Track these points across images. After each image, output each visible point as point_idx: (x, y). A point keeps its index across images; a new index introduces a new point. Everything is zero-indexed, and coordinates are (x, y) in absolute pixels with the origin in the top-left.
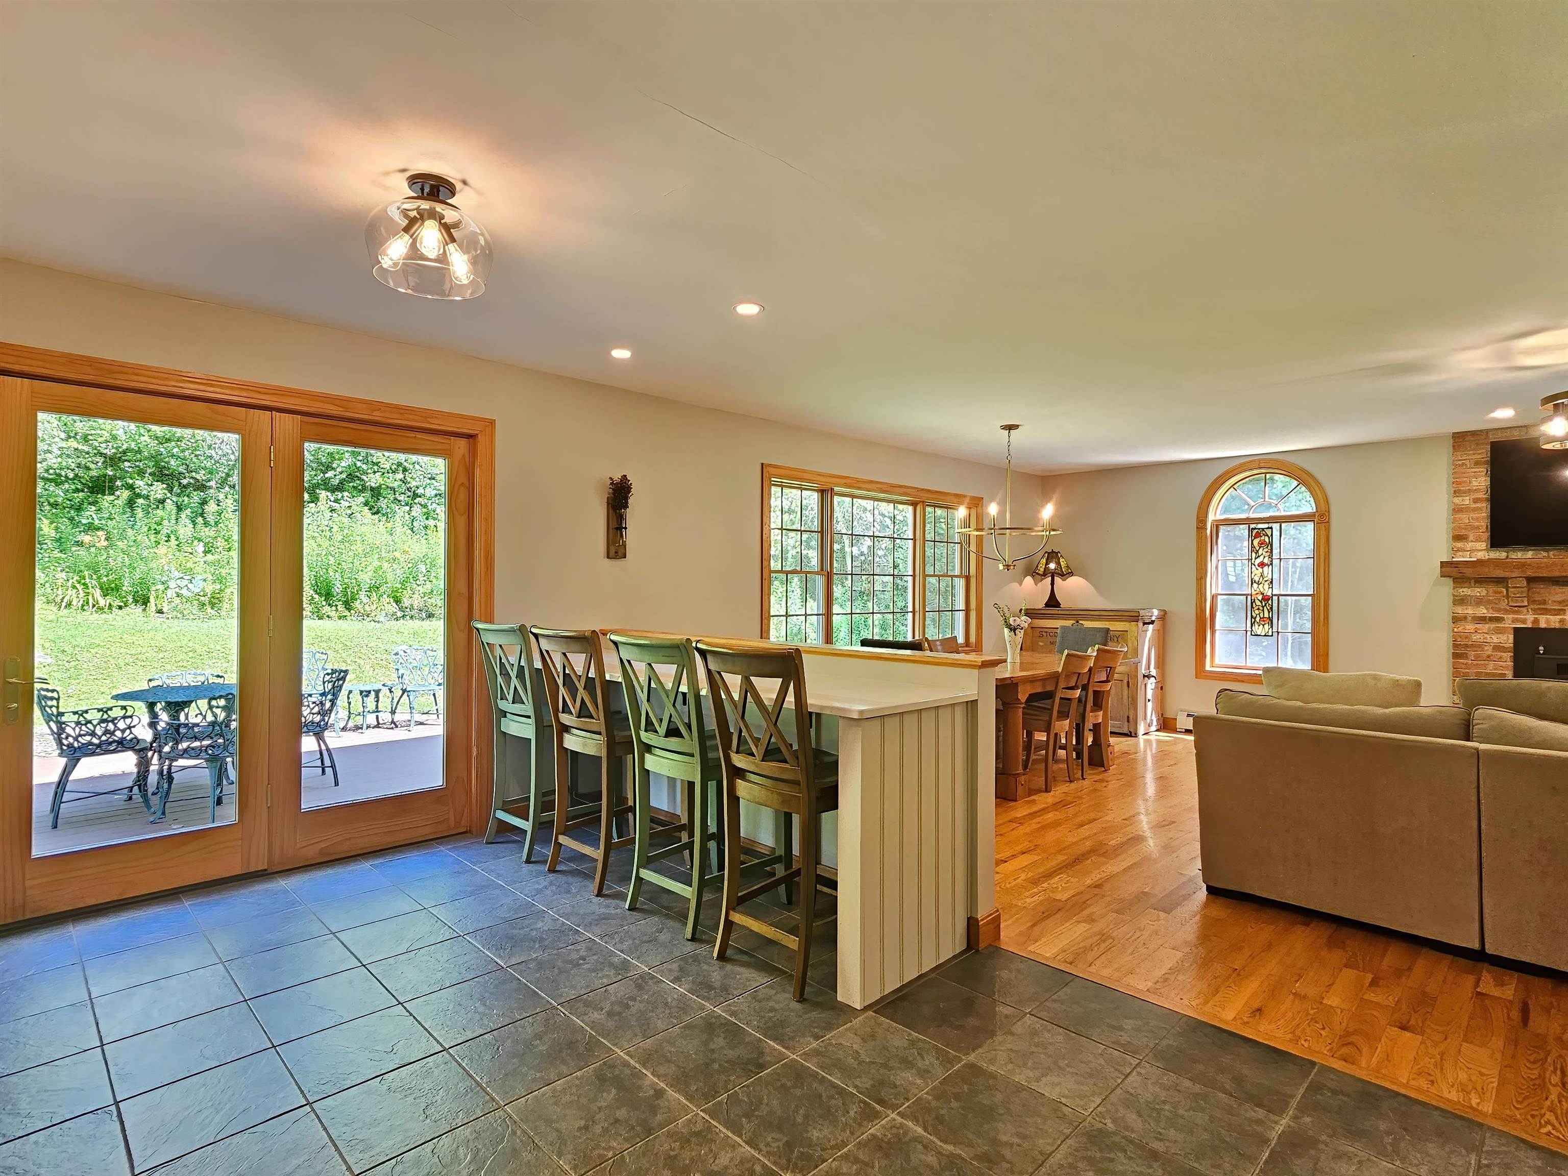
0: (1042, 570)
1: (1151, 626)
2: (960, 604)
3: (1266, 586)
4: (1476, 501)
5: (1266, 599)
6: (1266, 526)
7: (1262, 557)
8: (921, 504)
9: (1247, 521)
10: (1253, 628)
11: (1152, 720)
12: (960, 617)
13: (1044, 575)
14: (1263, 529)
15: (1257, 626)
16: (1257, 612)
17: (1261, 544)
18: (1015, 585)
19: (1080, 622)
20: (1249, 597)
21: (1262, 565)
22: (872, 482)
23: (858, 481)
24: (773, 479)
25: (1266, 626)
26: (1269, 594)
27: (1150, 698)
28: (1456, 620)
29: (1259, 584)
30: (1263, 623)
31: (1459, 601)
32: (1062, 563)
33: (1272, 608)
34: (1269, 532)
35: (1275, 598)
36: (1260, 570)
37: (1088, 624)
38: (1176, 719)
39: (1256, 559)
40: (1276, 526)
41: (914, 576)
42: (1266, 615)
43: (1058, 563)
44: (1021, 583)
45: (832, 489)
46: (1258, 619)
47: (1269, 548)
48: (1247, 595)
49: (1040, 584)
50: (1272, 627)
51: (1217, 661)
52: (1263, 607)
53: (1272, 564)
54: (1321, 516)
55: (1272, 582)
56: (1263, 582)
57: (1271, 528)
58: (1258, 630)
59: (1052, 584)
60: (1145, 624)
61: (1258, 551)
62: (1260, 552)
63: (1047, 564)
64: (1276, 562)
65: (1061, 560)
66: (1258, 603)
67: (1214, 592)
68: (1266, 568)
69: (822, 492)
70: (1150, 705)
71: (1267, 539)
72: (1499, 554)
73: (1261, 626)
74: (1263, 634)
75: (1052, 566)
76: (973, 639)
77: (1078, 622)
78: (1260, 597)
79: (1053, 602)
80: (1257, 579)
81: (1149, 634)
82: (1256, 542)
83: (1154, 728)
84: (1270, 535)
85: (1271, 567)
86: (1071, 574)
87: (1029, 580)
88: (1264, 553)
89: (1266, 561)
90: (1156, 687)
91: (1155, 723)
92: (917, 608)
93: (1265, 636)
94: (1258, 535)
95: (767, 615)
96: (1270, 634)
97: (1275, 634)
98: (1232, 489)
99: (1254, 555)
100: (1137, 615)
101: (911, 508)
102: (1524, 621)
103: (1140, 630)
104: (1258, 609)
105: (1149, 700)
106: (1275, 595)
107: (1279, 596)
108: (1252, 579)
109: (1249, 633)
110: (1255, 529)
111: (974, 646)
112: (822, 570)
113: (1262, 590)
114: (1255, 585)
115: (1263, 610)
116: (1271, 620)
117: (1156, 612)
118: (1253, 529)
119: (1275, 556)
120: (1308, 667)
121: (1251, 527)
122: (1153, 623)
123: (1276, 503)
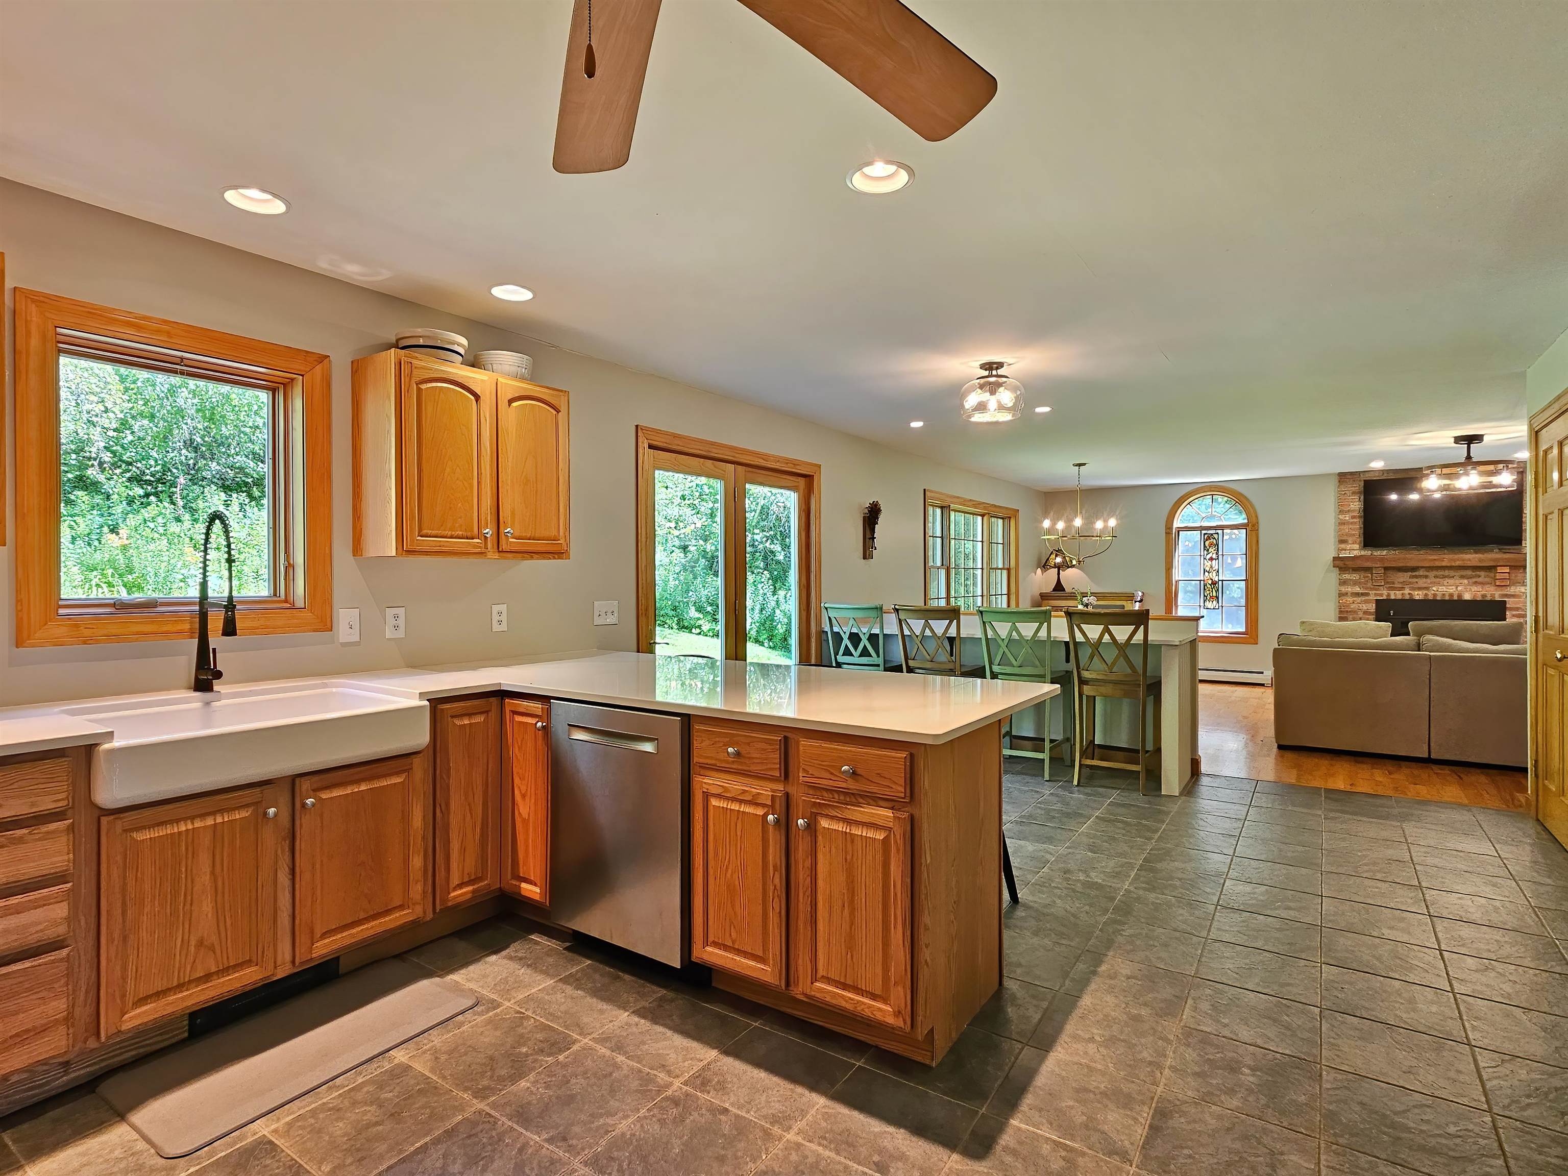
0: (1051, 563)
1: (1137, 603)
3: (1214, 574)
4: (1353, 517)
5: (1214, 583)
6: (1214, 532)
7: (1211, 554)
8: (986, 515)
9: (1201, 528)
10: (1205, 603)
12: (1005, 599)
13: (1053, 567)
14: (1212, 534)
15: (1208, 602)
16: (1208, 592)
17: (1211, 545)
18: (1033, 575)
20: (1202, 582)
21: (1211, 559)
23: (965, 500)
24: (928, 500)
25: (1214, 602)
26: (1216, 579)
28: (1341, 595)
29: (1209, 572)
30: (1212, 600)
31: (1343, 583)
32: (1067, 559)
33: (1218, 590)
34: (1216, 536)
35: (1220, 583)
36: (1210, 563)
39: (1207, 555)
40: (1220, 532)
41: (983, 569)
42: (1214, 594)
43: (1064, 558)
44: (1035, 573)
45: (949, 506)
46: (1208, 597)
47: (1216, 547)
48: (1200, 581)
49: (1049, 574)
50: (1218, 602)
52: (1212, 589)
53: (1218, 559)
54: (1253, 525)
55: (1218, 571)
56: (1212, 571)
57: (1218, 534)
58: (1209, 605)
59: (1059, 573)
60: (1136, 602)
61: (1208, 550)
62: (1210, 551)
63: (1055, 559)
64: (1220, 557)
65: (1066, 556)
66: (1209, 586)
67: (1177, 579)
68: (1214, 562)
69: (942, 507)
71: (1214, 541)
72: (1367, 553)
73: (1211, 602)
74: (1212, 607)
75: (1059, 560)
78: (1210, 582)
79: (1059, 587)
80: (1207, 569)
82: (1207, 543)
84: (1216, 538)
86: (1073, 566)
87: (1041, 571)
88: (1213, 551)
89: (1214, 556)
92: (985, 593)
93: (1214, 609)
94: (1209, 538)
95: (926, 599)
96: (1217, 607)
97: (1220, 607)
98: (1187, 506)
99: (1206, 552)
100: (1132, 595)
101: (980, 518)
102: (1381, 595)
104: (1209, 590)
107: (1222, 581)
108: (1204, 569)
109: (1202, 608)
110: (1207, 534)
112: (943, 565)
113: (1211, 577)
114: (1207, 574)
115: (1212, 591)
116: (1217, 597)
117: (1140, 594)
118: (1205, 534)
119: (1220, 553)
120: (1242, 629)
121: (1203, 532)
122: (1140, 601)
123: (1220, 516)
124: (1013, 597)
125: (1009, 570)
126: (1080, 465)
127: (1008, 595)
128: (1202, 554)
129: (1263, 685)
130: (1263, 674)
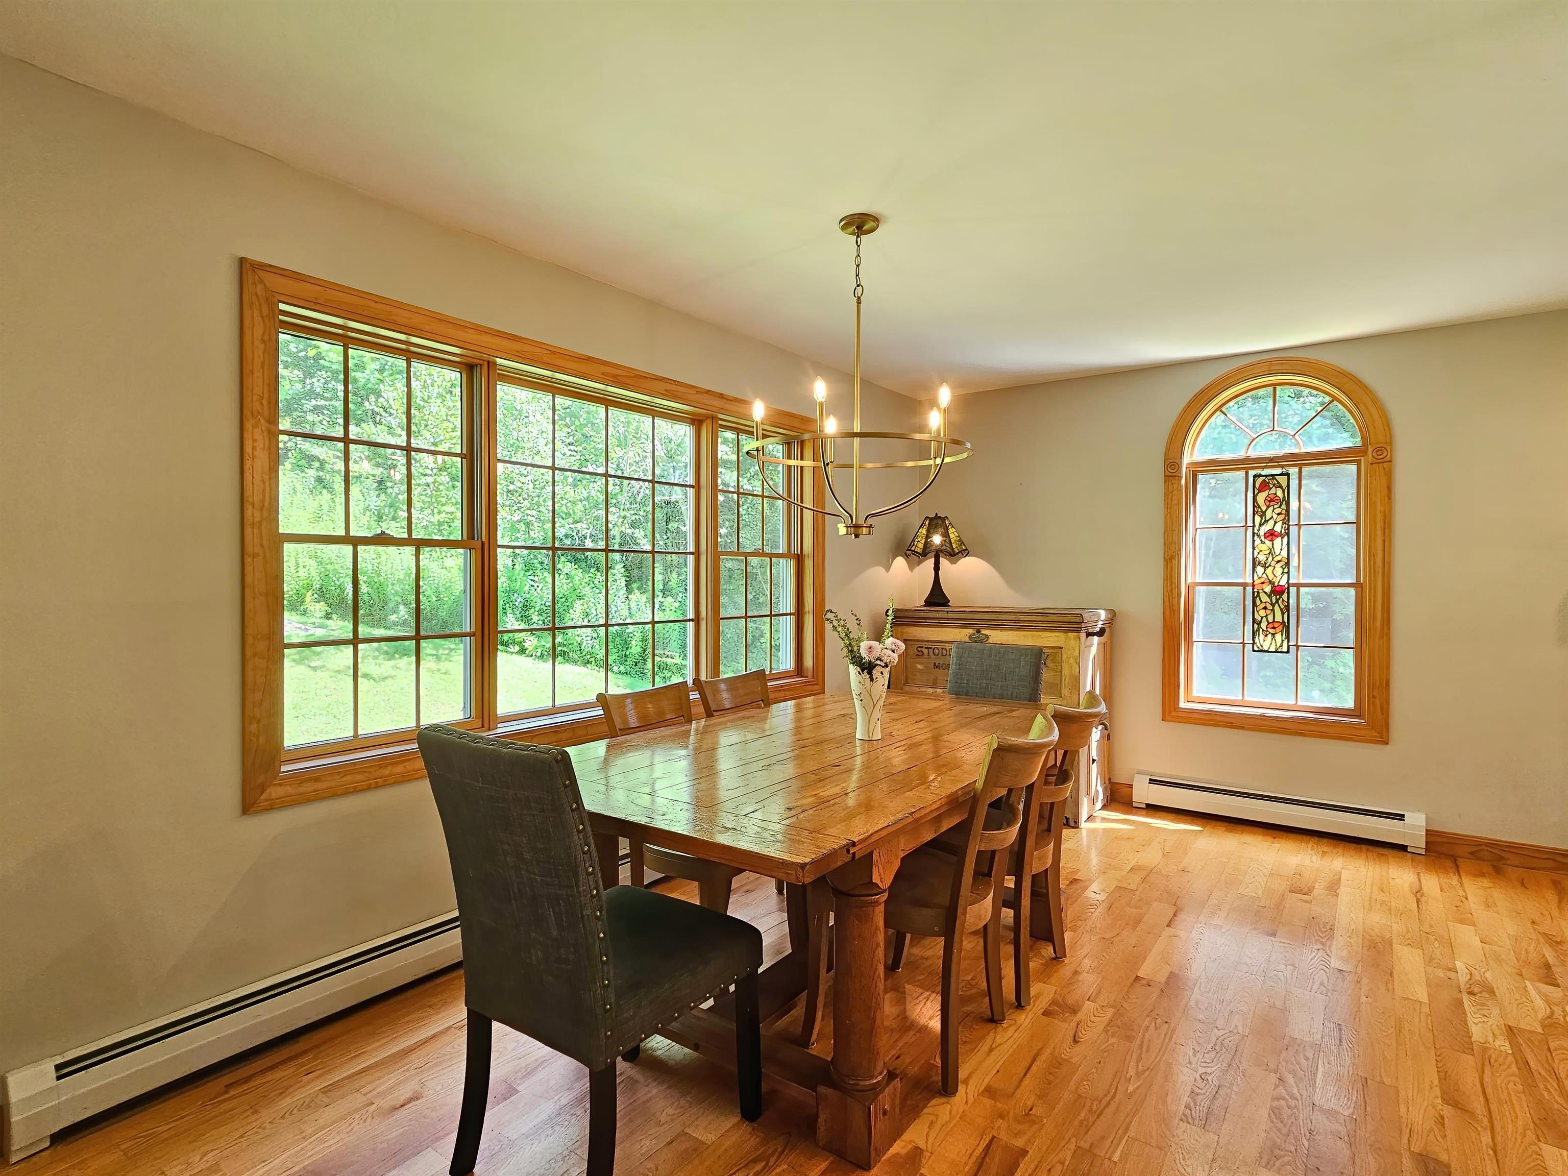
0: (921, 546)
1: (1096, 638)
2: (787, 603)
3: (1279, 570)
5: (1278, 591)
6: (1278, 471)
7: (1271, 523)
8: (709, 421)
9: (1246, 464)
10: (1257, 639)
11: (1097, 791)
12: (787, 626)
13: (924, 554)
14: (1273, 476)
15: (1262, 636)
16: (1262, 613)
17: (1270, 501)
18: (881, 570)
19: (983, 632)
20: (1249, 589)
21: (1271, 535)
22: (589, 359)
23: (553, 352)
24: (282, 307)
25: (1278, 637)
26: (1283, 582)
27: (1095, 758)
29: (1265, 566)
30: (1272, 631)
32: (952, 536)
33: (1287, 607)
34: (1283, 480)
35: (1293, 590)
36: (1268, 543)
37: (997, 637)
38: (1131, 786)
39: (1261, 525)
40: (1293, 471)
41: (697, 554)
42: (1278, 618)
43: (946, 535)
44: (888, 568)
45: (491, 365)
46: (1264, 625)
47: (1284, 507)
48: (1244, 585)
49: (917, 569)
50: (1288, 637)
51: (1196, 693)
52: (1273, 605)
53: (1288, 534)
54: (1379, 450)
55: (1287, 564)
56: (1273, 563)
57: (1288, 475)
58: (1265, 642)
59: (937, 568)
60: (1089, 634)
61: (1264, 513)
62: (1269, 514)
63: (927, 537)
64: (1293, 530)
65: (951, 530)
66: (1265, 598)
67: (1189, 581)
68: (1278, 541)
69: (469, 368)
70: (1094, 767)
71: (1279, 493)
73: (1270, 636)
74: (1273, 649)
75: (937, 539)
76: (808, 662)
77: (979, 632)
78: (1268, 589)
79: (937, 597)
80: (1262, 558)
81: (1094, 650)
82: (1261, 498)
83: (1099, 805)
84: (1284, 485)
85: (1286, 538)
86: (965, 552)
87: (900, 562)
88: (1275, 516)
89: (1278, 528)
90: (1102, 737)
91: (1101, 796)
92: (703, 614)
93: (1276, 652)
94: (1264, 487)
96: (1285, 649)
97: (1293, 649)
98: (1218, 413)
99: (1258, 519)
100: (1078, 620)
101: (687, 430)
103: (1083, 646)
104: (1265, 608)
105: (1094, 761)
106: (1294, 585)
107: (1298, 586)
108: (1254, 559)
109: (1249, 648)
110: (1260, 476)
111: (810, 675)
112: (471, 536)
113: (1271, 577)
114: (1260, 570)
115: (1273, 610)
116: (1286, 626)
117: (1103, 614)
118: (1255, 476)
119: (1293, 520)
120: (1349, 703)
121: (1252, 473)
122: (1101, 633)
123: (1293, 434)
124: (809, 622)
125: (799, 560)
126: (859, 225)
127: (799, 614)
128: (1250, 523)
129: (1403, 848)
130: (1404, 820)
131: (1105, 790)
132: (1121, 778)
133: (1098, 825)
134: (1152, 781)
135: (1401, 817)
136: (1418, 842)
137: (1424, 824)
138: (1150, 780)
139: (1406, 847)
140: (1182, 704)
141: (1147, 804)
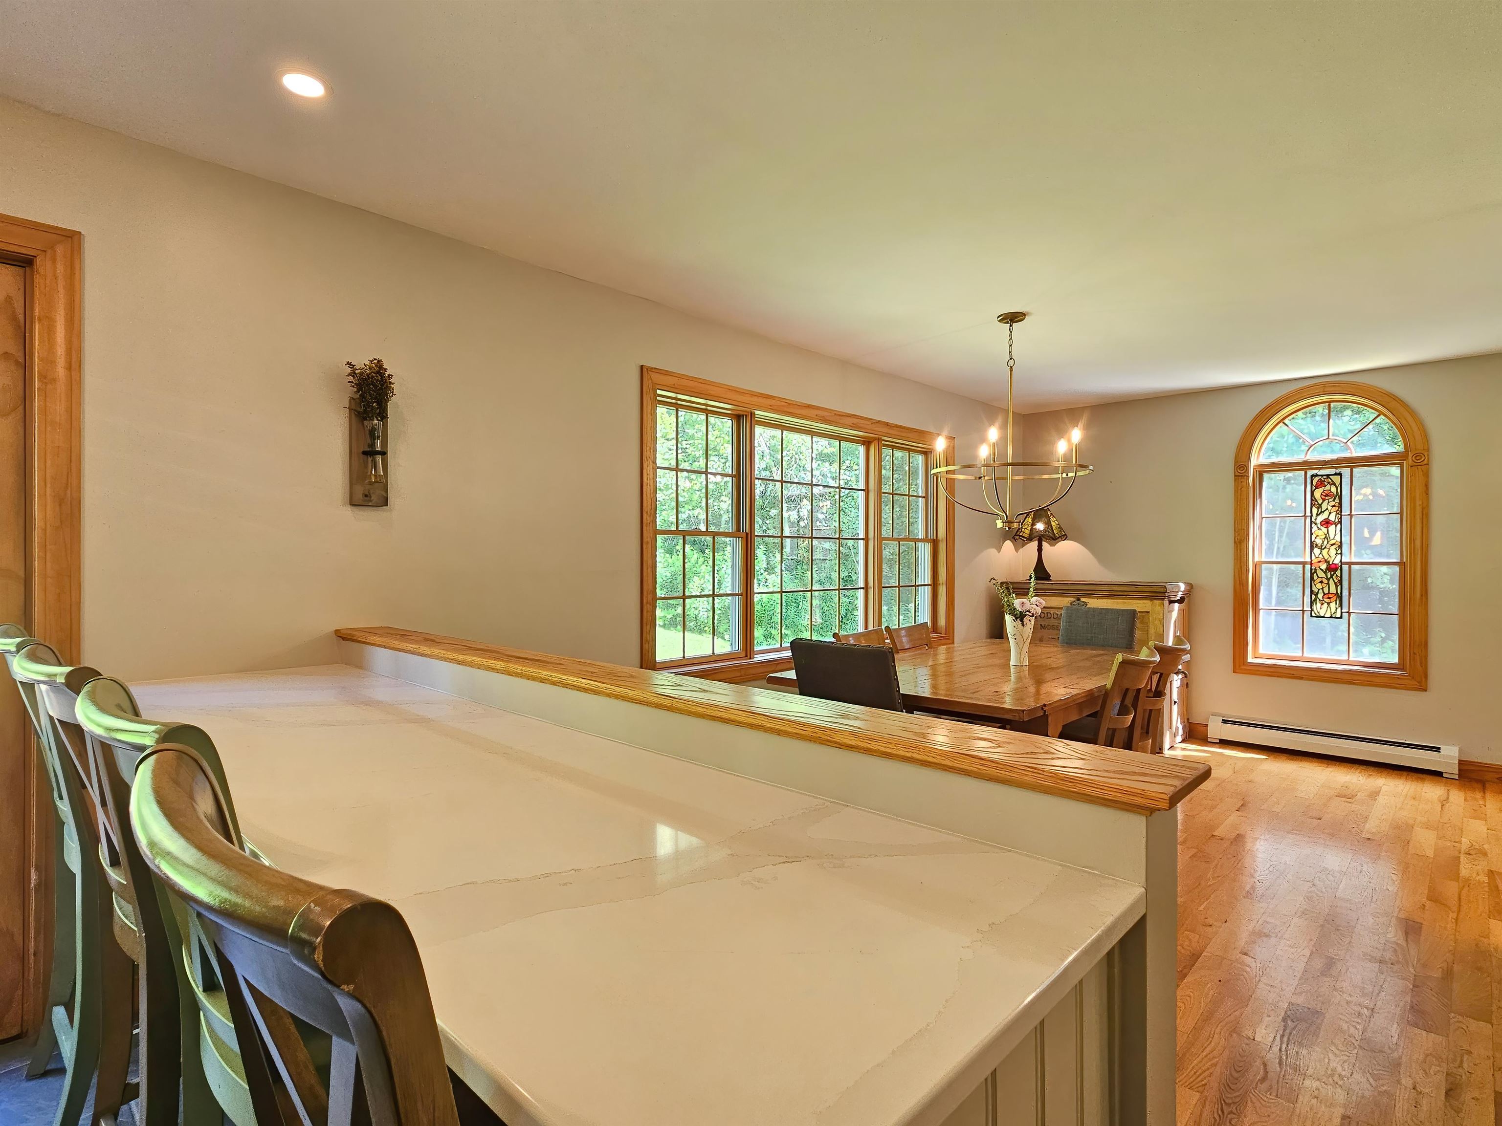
0: (1027, 532)
1: (1176, 605)
2: (925, 576)
3: (1333, 551)
5: (1332, 568)
6: (1333, 471)
7: (1327, 513)
8: (876, 442)
9: (1305, 465)
10: (1314, 607)
11: (1177, 728)
12: (925, 594)
13: (1030, 539)
14: (1328, 476)
15: (1319, 605)
16: (1319, 586)
17: (1326, 496)
18: (993, 551)
19: (1083, 600)
20: (1308, 567)
21: (1327, 523)
22: (809, 407)
23: (790, 404)
24: (659, 392)
25: (1333, 605)
26: (1337, 561)
27: (1176, 700)
29: (1321, 549)
30: (1327, 600)
32: (1053, 524)
33: (1341, 582)
34: (1337, 479)
35: (1345, 568)
36: (1325, 530)
37: (1094, 603)
38: (1207, 726)
39: (1318, 515)
40: (1346, 472)
41: (866, 539)
42: (1333, 589)
43: (1048, 524)
44: (999, 549)
45: (752, 415)
46: (1320, 596)
47: (1337, 500)
48: (1304, 564)
49: (1021, 550)
50: (1341, 606)
51: (1262, 650)
52: (1328, 579)
53: (1341, 522)
54: (1417, 456)
55: (1340, 547)
56: (1328, 546)
57: (1340, 474)
58: (1321, 609)
59: (1040, 549)
60: (1171, 602)
61: (1320, 506)
62: (1324, 507)
63: (1033, 524)
64: (1346, 520)
65: (1052, 519)
66: (1321, 574)
67: (1256, 559)
68: (1332, 528)
69: (737, 418)
70: (1175, 708)
71: (1333, 489)
73: (1325, 605)
74: (1328, 615)
75: (1040, 526)
76: (942, 622)
77: (1079, 600)
78: (1324, 566)
79: (1041, 572)
80: (1319, 541)
81: (1175, 615)
82: (1318, 493)
83: (1179, 739)
84: (1338, 483)
85: (1339, 526)
86: (1064, 537)
87: (1008, 544)
88: (1330, 508)
89: (1332, 518)
90: (1182, 685)
91: (1181, 732)
92: (871, 583)
93: (1331, 617)
94: (1321, 484)
95: (650, 597)
96: (1338, 615)
97: (1345, 615)
98: (1281, 424)
99: (1315, 510)
100: (1162, 590)
101: (861, 449)
103: (1166, 611)
104: (1321, 582)
105: (1175, 702)
106: (1346, 563)
107: (1350, 564)
108: (1312, 543)
109: (1307, 614)
110: (1317, 475)
111: (943, 631)
112: (738, 529)
113: (1326, 557)
114: (1317, 551)
115: (1328, 584)
116: (1340, 597)
117: (1182, 587)
118: (1312, 476)
119: (1346, 511)
120: (1394, 659)
121: (1310, 473)
122: (1181, 601)
123: (1345, 441)
124: (942, 591)
125: (935, 543)
126: (1012, 318)
127: (935, 585)
128: (1308, 514)
129: (1439, 774)
130: (1440, 752)
131: (1184, 728)
132: (1197, 719)
133: (1178, 753)
134: (1224, 721)
135: (1437, 749)
136: (1453, 770)
137: (1457, 755)
138: (1223, 720)
139: (1442, 773)
140: (1250, 660)
141: (1220, 739)
